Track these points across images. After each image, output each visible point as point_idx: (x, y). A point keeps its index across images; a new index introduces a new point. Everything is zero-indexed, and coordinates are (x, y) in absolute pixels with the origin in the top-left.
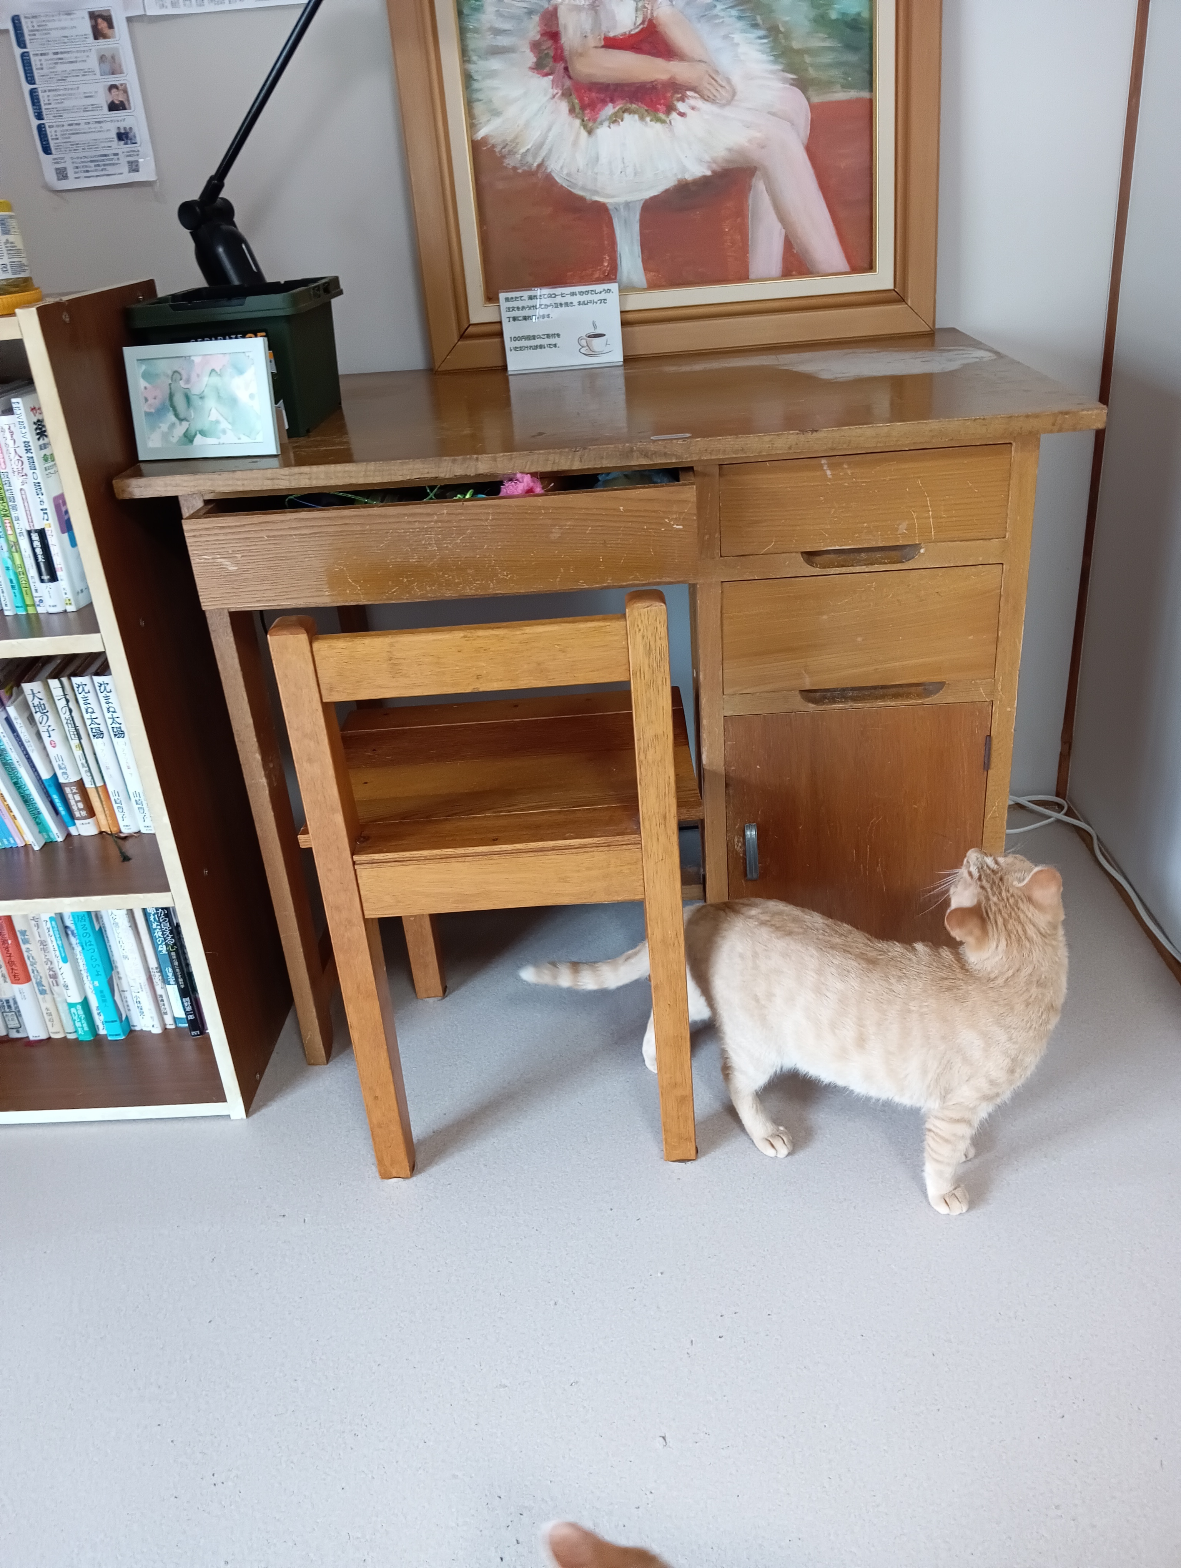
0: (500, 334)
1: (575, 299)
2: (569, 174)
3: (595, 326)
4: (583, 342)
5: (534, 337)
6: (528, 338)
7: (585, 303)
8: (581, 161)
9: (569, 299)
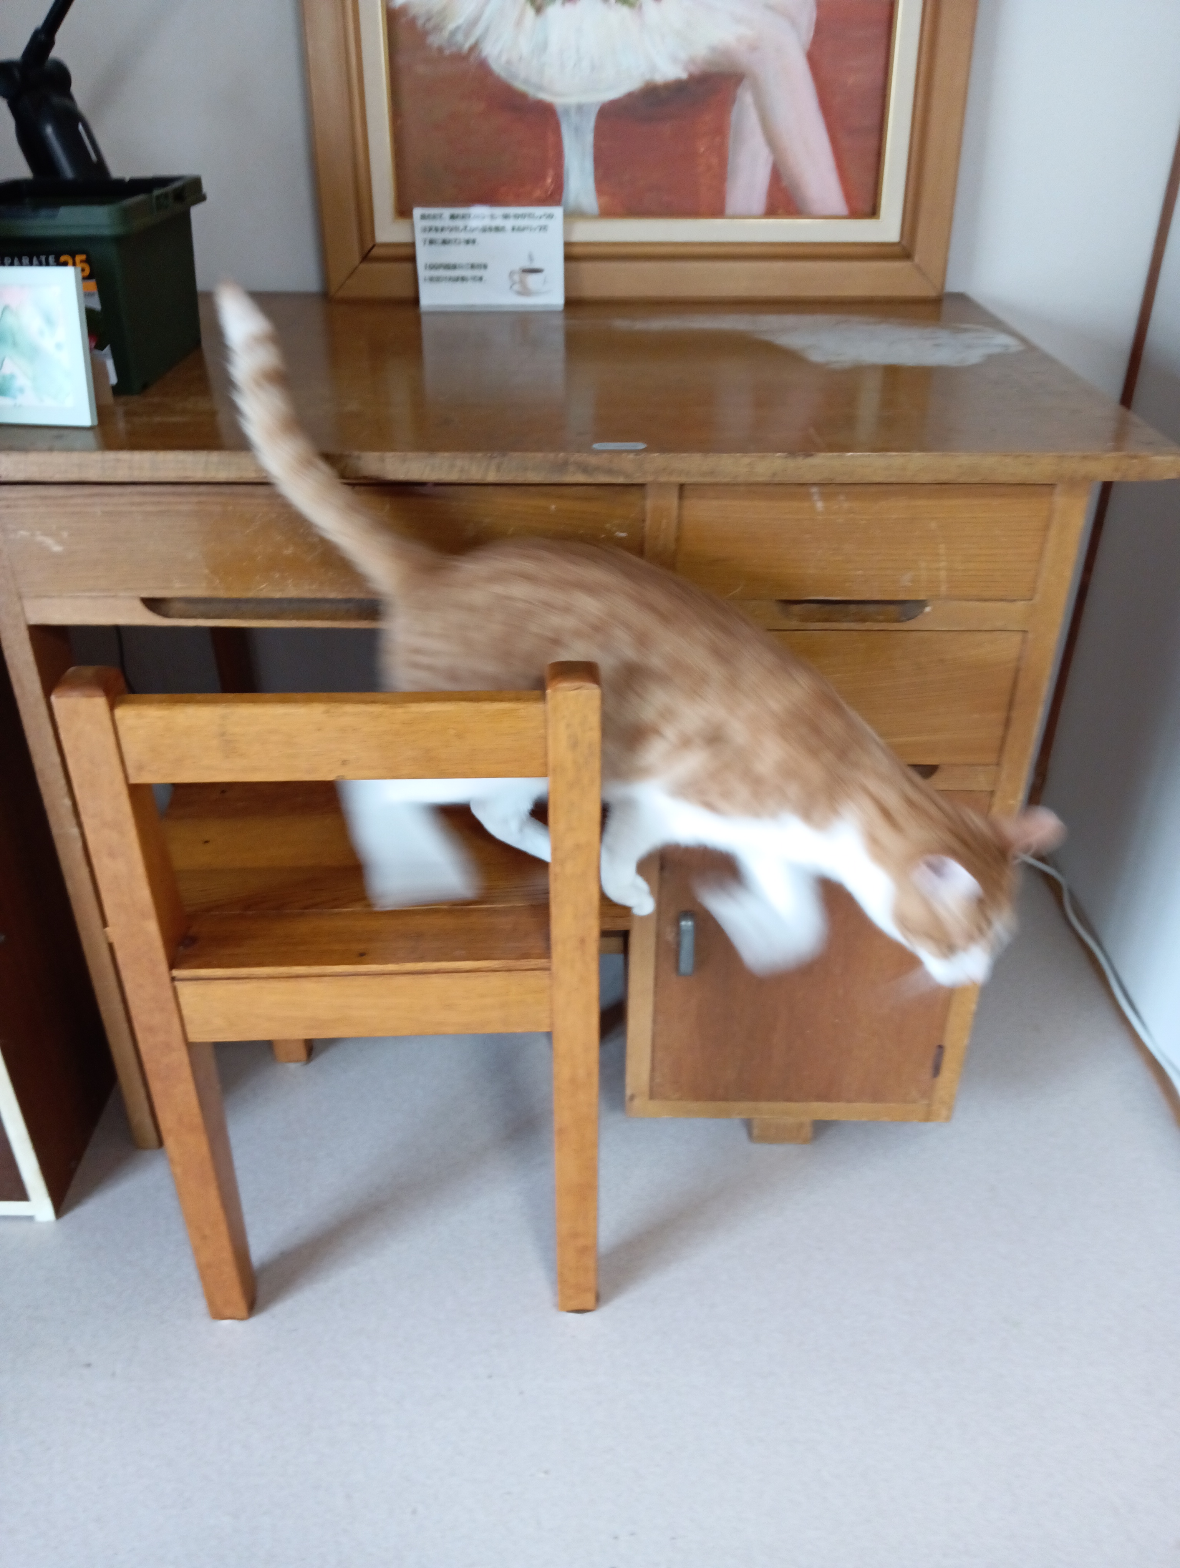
0: (412, 259)
1: (509, 224)
2: (509, 62)
3: (531, 258)
4: (516, 278)
5: (454, 267)
6: (447, 267)
7: (521, 229)
8: (525, 46)
9: (499, 222)
